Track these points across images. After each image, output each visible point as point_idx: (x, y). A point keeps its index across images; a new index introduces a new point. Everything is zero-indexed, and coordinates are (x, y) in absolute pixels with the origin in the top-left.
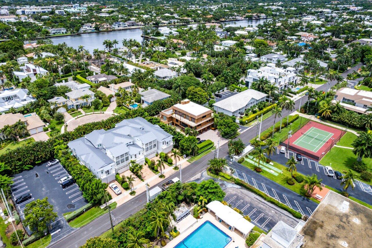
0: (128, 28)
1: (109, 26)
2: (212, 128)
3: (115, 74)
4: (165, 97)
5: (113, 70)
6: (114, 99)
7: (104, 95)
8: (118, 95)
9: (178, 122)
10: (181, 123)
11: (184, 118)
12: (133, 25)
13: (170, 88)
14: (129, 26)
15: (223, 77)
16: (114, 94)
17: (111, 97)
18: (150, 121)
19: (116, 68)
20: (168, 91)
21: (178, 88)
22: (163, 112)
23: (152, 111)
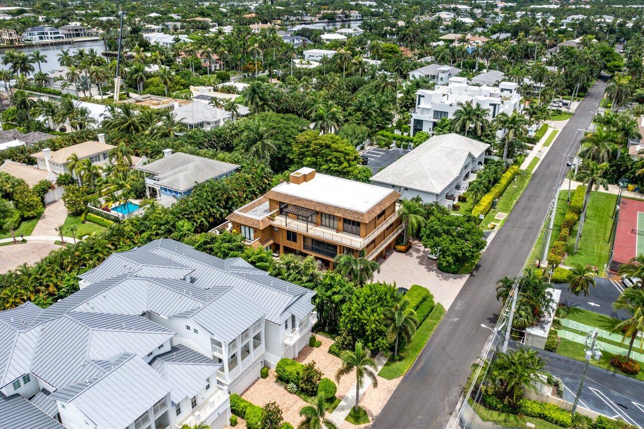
0: (65, 40)
1: (15, 37)
2: (399, 247)
3: (49, 130)
4: (225, 171)
5: (41, 118)
6: (57, 194)
7: (21, 182)
8: (66, 181)
9: (295, 240)
10: (309, 243)
11: (317, 224)
12: (78, 35)
13: (229, 148)
14: (67, 35)
15: (358, 113)
16: (52, 178)
17: (44, 188)
18: (206, 248)
19: (51, 111)
20: (228, 155)
21: (259, 144)
22: (238, 216)
23: (196, 216)
